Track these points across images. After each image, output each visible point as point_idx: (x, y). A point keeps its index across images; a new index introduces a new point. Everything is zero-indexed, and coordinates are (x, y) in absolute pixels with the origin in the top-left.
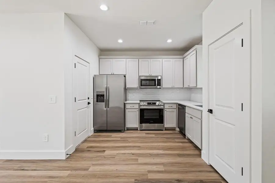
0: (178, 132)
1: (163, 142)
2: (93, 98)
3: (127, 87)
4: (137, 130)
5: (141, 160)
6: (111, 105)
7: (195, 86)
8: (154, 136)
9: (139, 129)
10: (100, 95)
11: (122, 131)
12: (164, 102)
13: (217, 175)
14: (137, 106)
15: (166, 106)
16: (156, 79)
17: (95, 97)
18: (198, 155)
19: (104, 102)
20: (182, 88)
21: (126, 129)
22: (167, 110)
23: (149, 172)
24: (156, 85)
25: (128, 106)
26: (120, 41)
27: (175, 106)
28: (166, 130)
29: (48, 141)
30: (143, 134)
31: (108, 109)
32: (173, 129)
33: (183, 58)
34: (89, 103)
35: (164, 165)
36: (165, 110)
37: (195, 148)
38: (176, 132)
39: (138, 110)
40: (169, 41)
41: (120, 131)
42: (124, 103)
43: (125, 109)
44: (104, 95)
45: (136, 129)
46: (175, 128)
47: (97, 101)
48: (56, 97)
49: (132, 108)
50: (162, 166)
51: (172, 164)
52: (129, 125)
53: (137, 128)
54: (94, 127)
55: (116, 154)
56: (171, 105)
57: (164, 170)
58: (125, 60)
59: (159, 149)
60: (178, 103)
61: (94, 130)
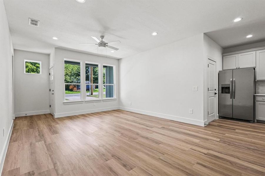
2: (218, 90)
3: (257, 80)
10: (224, 87)
11: (251, 122)
17: (220, 89)
19: (229, 93)
21: (256, 121)
25: (258, 99)
29: (192, 113)
31: (234, 100)
34: (215, 94)
41: (248, 121)
42: (254, 96)
43: (255, 101)
44: (229, 88)
47: (222, 93)
48: (197, 87)
49: (264, 100)
52: (259, 118)
54: (218, 114)
58: (254, 52)
61: (219, 116)
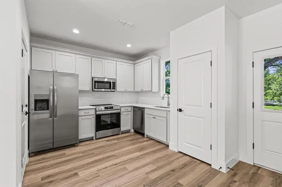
0: (133, 133)
1: (130, 145)
4: (93, 139)
5: (130, 167)
6: (59, 113)
7: (151, 90)
8: (116, 141)
9: (94, 138)
10: (39, 100)
11: (76, 145)
12: (121, 105)
13: (187, 157)
14: (93, 112)
15: (123, 110)
16: (111, 82)
17: (33, 103)
18: (165, 148)
19: (49, 110)
20: (133, 92)
22: (123, 113)
23: (148, 173)
24: (112, 88)
25: (81, 113)
26: (76, 31)
27: (129, 109)
28: (122, 133)
30: (102, 142)
31: (55, 119)
32: (128, 132)
33: (134, 64)
34: (27, 113)
35: (152, 164)
36: (122, 113)
37: (158, 143)
38: (131, 134)
39: (93, 116)
40: (129, 46)
41: (73, 145)
44: (49, 100)
45: (91, 139)
46: (130, 130)
47: (36, 110)
49: (86, 114)
50: (152, 165)
51: (157, 160)
52: (82, 136)
53: (93, 137)
54: (29, 149)
55: (97, 172)
56: (126, 108)
57: (156, 167)
58: (74, 55)
59: (133, 152)
60: (132, 106)
61: (29, 154)
